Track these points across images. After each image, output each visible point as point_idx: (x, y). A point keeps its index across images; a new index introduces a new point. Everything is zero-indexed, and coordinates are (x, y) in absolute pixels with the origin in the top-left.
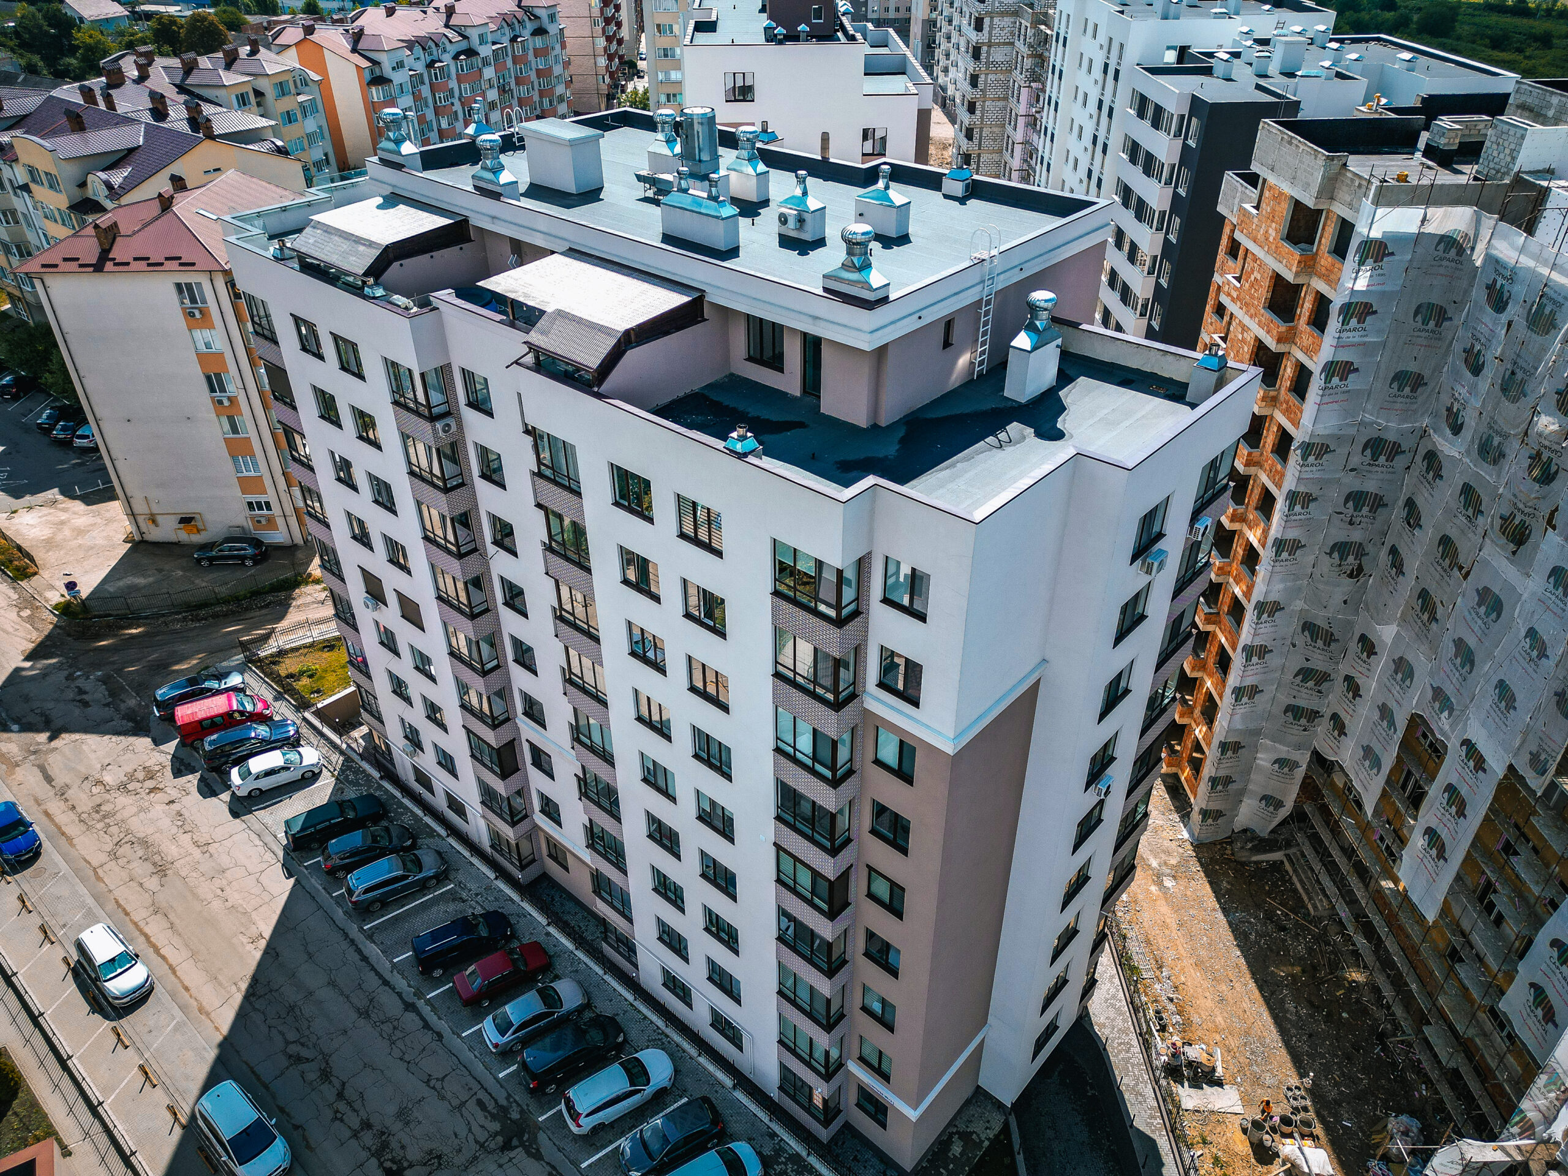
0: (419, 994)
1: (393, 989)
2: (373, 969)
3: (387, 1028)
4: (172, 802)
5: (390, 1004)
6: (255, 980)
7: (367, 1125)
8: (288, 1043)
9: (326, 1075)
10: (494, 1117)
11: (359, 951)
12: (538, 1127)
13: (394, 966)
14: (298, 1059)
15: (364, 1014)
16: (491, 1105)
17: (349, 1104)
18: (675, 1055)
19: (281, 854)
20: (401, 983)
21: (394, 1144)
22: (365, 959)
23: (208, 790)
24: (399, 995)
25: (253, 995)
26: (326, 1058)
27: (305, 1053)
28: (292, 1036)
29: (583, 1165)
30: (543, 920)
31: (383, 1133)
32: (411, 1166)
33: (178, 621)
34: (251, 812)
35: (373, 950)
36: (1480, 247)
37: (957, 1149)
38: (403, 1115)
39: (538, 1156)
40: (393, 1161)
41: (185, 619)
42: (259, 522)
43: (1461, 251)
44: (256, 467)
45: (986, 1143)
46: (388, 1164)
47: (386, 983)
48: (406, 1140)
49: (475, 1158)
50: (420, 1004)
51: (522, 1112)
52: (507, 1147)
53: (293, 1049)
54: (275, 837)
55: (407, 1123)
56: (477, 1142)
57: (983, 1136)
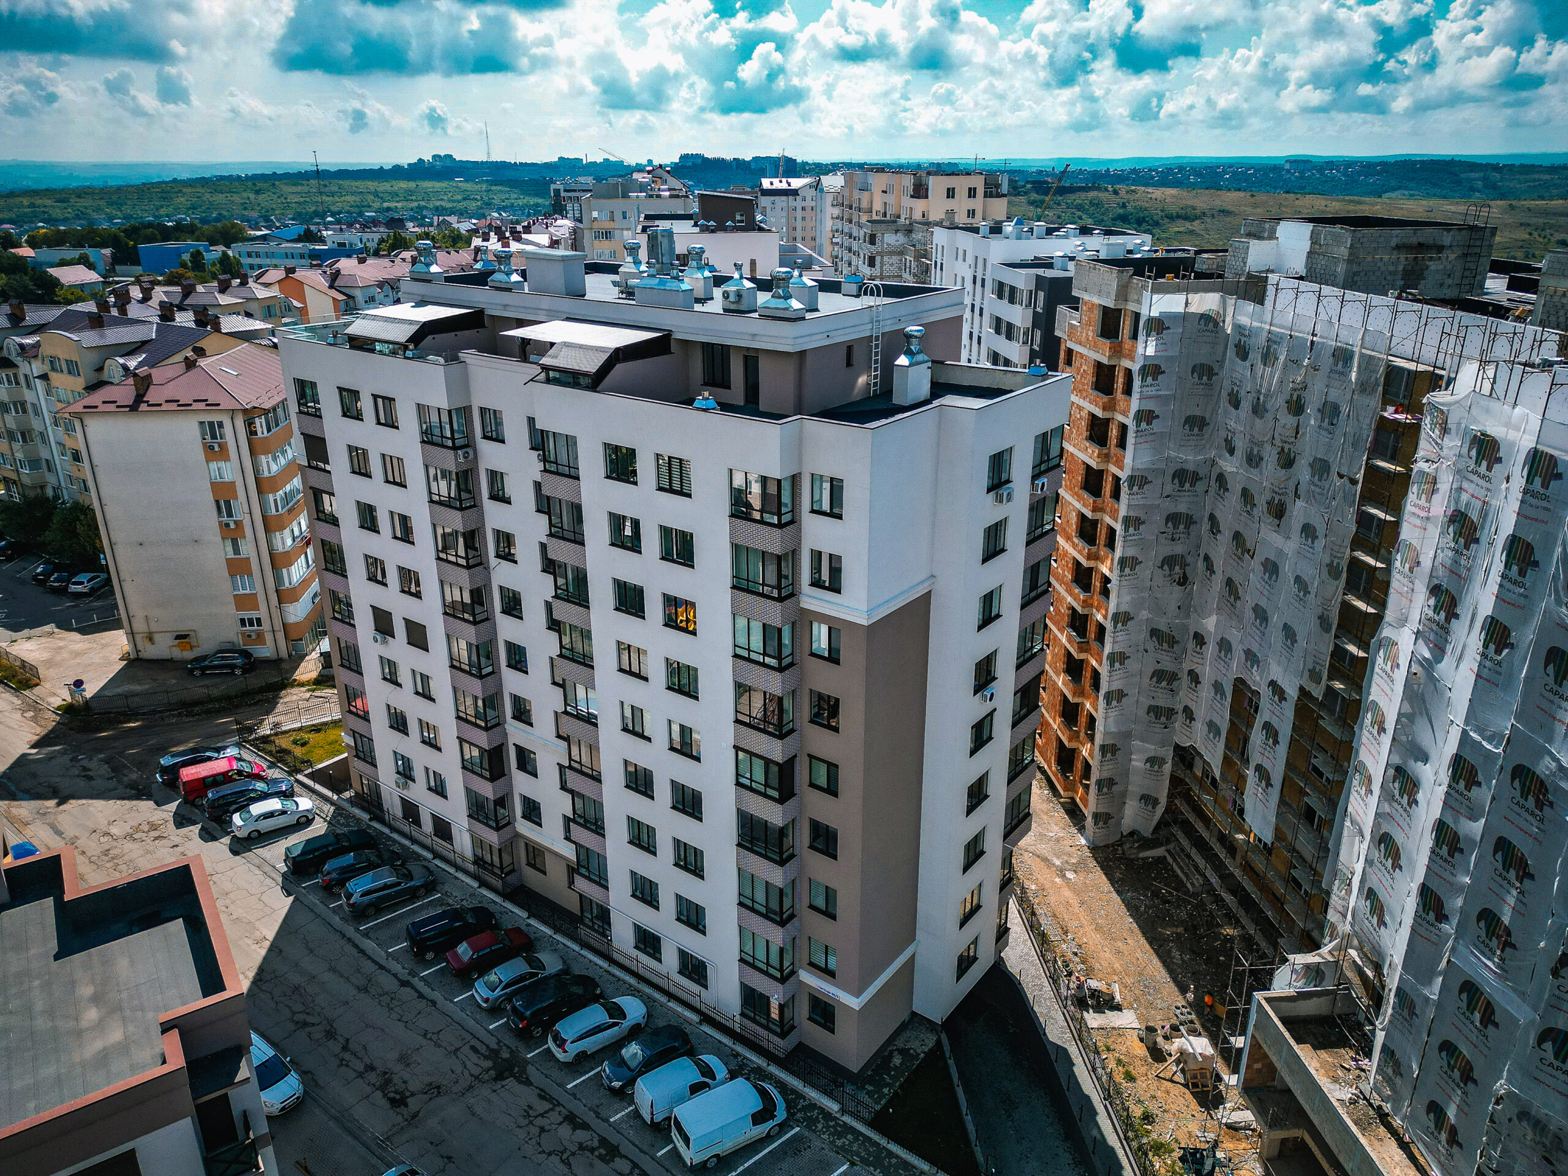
0: (413, 973)
1: (389, 971)
2: (370, 958)
3: (386, 999)
4: (177, 846)
5: (387, 982)
6: (261, 970)
7: (371, 1068)
8: (294, 1013)
9: (330, 1034)
10: (486, 1058)
11: (356, 946)
12: (527, 1061)
13: (389, 954)
14: (305, 1024)
15: (365, 990)
16: (483, 1049)
17: (354, 1054)
18: (648, 1001)
19: (280, 880)
20: (396, 967)
21: (396, 1079)
22: (362, 951)
23: (208, 835)
24: (395, 975)
25: (261, 980)
26: (330, 1022)
27: (310, 1019)
28: (298, 1007)
29: (569, 1086)
30: (525, 915)
31: (386, 1073)
32: (413, 1095)
33: (174, 716)
34: (250, 850)
35: (369, 945)
36: (1229, 319)
37: (897, 1060)
38: (404, 1059)
39: (528, 1083)
40: (396, 1092)
41: (180, 714)
42: (249, 636)
43: (1216, 324)
44: (252, 587)
45: (922, 1055)
46: (392, 1095)
47: (382, 967)
48: (407, 1077)
49: (471, 1087)
50: (415, 981)
51: (512, 1051)
52: (499, 1077)
53: (297, 1017)
54: (274, 867)
55: (408, 1065)
56: (472, 1075)
57: (919, 1051)
